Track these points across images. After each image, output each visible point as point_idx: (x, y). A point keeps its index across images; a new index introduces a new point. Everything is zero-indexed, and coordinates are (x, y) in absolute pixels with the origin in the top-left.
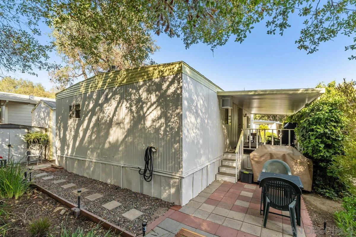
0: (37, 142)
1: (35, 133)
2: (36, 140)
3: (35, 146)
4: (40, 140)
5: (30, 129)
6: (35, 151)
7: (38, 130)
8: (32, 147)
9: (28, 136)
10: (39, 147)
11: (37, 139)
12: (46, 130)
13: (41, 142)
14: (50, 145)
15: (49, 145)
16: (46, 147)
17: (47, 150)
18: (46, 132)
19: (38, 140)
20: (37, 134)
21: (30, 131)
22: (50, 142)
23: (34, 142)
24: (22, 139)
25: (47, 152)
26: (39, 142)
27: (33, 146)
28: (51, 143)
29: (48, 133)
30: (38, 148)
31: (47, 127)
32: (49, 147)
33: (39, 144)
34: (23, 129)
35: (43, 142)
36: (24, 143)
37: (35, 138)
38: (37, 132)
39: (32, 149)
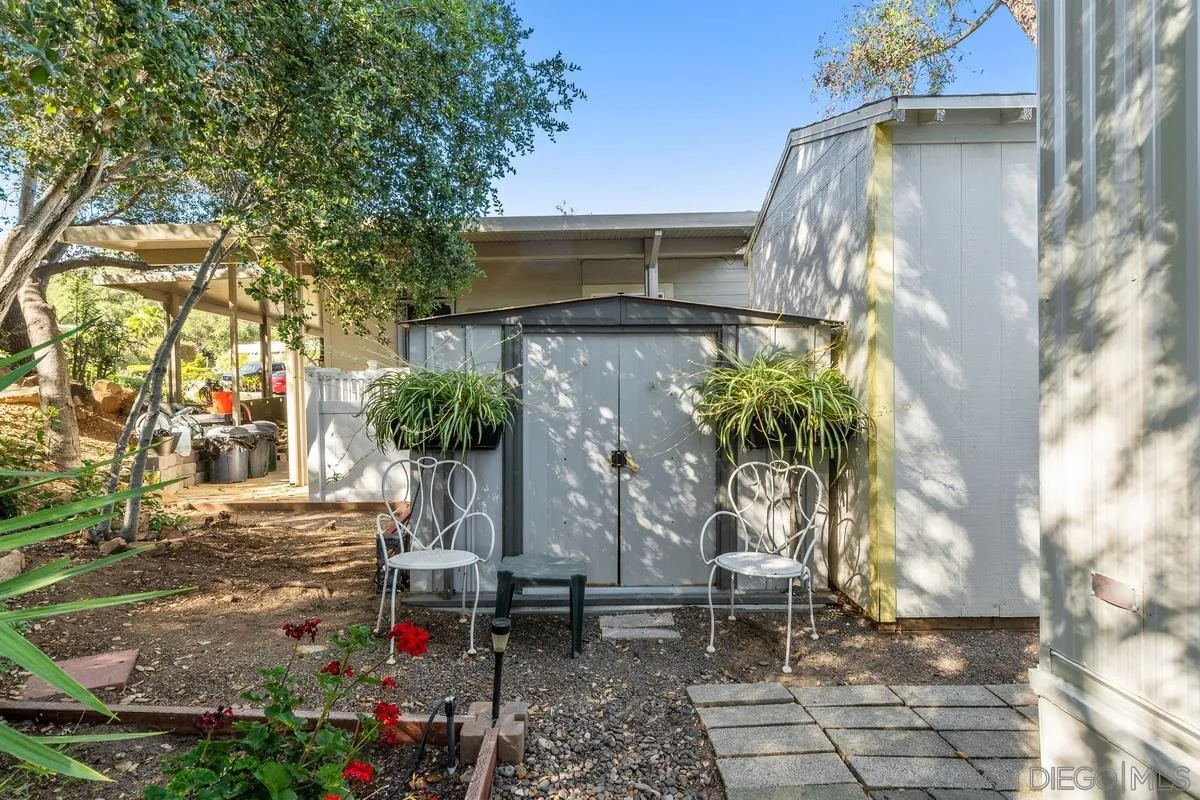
0: (776, 445)
1: (762, 366)
2: (772, 423)
3: (762, 471)
4: (798, 419)
5: (731, 330)
6: (762, 512)
7: (781, 337)
8: (747, 482)
9: (720, 389)
10: (789, 480)
11: (775, 414)
12: (838, 340)
13: (805, 444)
14: (874, 470)
15: (867, 473)
16: (835, 487)
17: (845, 513)
18: (835, 356)
19: (781, 419)
20: (776, 371)
21: (731, 344)
22: (868, 445)
23: (758, 440)
24: (687, 408)
25: (844, 530)
26: (790, 440)
27: (749, 472)
28: (880, 455)
29: (853, 368)
30: (784, 486)
31: (843, 313)
32: (867, 490)
33: (792, 456)
34: (690, 338)
35: (817, 445)
36: (696, 442)
37: (761, 406)
38: (777, 357)
39: (750, 495)
